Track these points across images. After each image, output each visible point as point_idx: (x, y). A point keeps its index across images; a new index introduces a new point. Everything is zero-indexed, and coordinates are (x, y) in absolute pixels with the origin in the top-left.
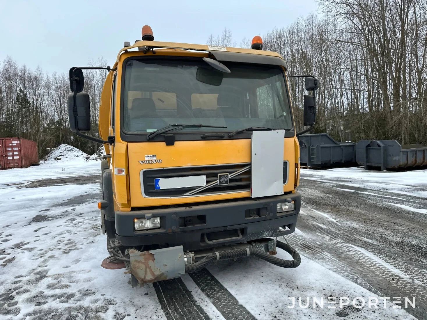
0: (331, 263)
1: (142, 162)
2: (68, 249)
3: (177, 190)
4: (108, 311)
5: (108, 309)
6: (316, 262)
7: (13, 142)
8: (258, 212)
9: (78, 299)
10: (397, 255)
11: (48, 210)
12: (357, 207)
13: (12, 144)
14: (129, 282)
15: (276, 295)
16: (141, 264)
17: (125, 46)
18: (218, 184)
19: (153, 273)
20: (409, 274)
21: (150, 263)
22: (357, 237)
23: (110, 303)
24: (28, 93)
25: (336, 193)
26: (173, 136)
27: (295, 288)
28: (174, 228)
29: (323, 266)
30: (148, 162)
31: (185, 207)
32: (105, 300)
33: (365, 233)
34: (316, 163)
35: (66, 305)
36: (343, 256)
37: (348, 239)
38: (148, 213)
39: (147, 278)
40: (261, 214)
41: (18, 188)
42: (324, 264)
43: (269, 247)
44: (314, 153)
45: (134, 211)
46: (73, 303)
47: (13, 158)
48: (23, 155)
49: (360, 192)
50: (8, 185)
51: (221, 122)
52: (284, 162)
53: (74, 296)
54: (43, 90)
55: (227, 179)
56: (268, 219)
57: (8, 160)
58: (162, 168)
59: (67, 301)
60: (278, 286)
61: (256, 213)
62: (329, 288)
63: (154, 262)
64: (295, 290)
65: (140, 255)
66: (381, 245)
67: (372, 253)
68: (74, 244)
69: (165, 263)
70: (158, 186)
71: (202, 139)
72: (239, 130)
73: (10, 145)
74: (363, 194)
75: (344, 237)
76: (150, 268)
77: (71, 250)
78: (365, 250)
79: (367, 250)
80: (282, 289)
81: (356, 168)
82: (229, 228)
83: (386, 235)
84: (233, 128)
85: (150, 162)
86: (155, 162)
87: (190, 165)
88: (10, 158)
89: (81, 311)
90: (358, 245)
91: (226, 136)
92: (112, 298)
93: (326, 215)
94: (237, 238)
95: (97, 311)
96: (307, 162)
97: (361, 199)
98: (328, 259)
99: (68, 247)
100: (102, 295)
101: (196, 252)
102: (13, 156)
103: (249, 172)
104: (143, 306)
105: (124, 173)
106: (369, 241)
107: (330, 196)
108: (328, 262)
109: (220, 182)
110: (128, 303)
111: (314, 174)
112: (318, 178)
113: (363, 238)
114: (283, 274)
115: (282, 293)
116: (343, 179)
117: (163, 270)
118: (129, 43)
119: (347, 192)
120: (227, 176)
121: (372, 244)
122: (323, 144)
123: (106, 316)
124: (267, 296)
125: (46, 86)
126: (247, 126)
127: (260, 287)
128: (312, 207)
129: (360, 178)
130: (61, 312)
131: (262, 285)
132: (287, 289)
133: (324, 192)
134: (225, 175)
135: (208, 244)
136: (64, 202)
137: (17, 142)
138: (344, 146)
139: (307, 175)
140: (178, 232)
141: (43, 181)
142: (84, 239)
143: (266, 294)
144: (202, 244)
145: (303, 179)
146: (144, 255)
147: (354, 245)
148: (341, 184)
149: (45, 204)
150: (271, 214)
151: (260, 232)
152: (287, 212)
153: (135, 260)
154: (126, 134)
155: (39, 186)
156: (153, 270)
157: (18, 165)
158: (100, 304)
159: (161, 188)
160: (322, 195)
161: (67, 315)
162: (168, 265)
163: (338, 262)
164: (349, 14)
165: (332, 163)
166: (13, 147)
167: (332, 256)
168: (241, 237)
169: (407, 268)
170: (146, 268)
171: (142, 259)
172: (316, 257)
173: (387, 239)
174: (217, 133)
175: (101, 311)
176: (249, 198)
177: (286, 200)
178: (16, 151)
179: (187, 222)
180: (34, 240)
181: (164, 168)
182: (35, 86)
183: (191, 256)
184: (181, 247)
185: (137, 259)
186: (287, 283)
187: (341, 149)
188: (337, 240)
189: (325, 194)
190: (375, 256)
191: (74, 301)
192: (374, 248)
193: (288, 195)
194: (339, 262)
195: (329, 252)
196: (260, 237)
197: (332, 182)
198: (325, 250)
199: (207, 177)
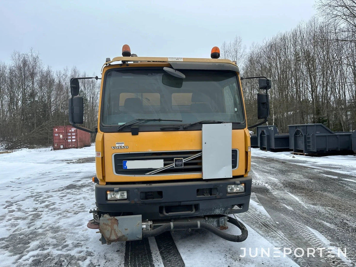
0: (280, 242)
1: (114, 147)
2: (78, 211)
3: (141, 170)
4: (86, 260)
5: (86, 259)
6: (267, 239)
7: (72, 129)
8: (210, 191)
9: (70, 249)
10: (348, 240)
11: (80, 181)
12: (333, 192)
13: (71, 130)
14: (100, 240)
15: (219, 263)
16: (107, 227)
17: (106, 62)
18: (174, 166)
19: (116, 235)
20: (352, 259)
21: (115, 226)
22: (318, 220)
23: (90, 254)
24: (87, 92)
25: (319, 179)
26: (137, 128)
27: (238, 260)
28: (136, 200)
29: (272, 243)
30: (118, 148)
31: (146, 184)
32: (87, 252)
33: (327, 217)
34: (312, 150)
35: (59, 252)
36: (295, 236)
37: (307, 222)
38: (116, 187)
39: (111, 238)
40: (213, 193)
41: (68, 163)
42: (273, 241)
43: (220, 222)
44: (310, 141)
45: (108, 185)
46: (65, 252)
47: (72, 140)
48: (78, 139)
49: (343, 179)
50: (63, 161)
51: (178, 117)
52: (232, 150)
53: (68, 246)
54: (97, 90)
55: (181, 163)
56: (218, 198)
57: (68, 142)
58: (129, 153)
59: (61, 250)
60: (223, 256)
61: (208, 192)
62: (269, 262)
63: (118, 225)
64: (237, 261)
65: (108, 220)
66: (337, 229)
67: (325, 236)
68: (84, 208)
69: (126, 228)
70: (125, 167)
71: (160, 130)
72: (192, 123)
73: (70, 131)
74: (345, 181)
75: (305, 219)
76: (115, 230)
77: (80, 212)
78: (319, 233)
79: (321, 232)
80: (226, 259)
81: (352, 156)
82: (182, 203)
83: (348, 220)
84: (188, 121)
85: (120, 148)
86: (123, 148)
87: (150, 151)
88: (70, 141)
89: (68, 258)
90: (314, 228)
91: (181, 128)
92: (93, 251)
93: (296, 198)
94: (190, 212)
95: (78, 260)
96: (304, 149)
97: (341, 186)
98: (279, 237)
99: (79, 210)
100: (86, 248)
101: (154, 221)
102: (72, 139)
103: (200, 158)
104: (112, 260)
105: (100, 156)
106: (328, 225)
107: (312, 181)
108: (278, 240)
109: (176, 165)
110: (102, 256)
111: (307, 161)
112: (310, 164)
113: (323, 221)
114: (233, 247)
115: (224, 262)
116: (333, 166)
117: (125, 233)
118: (109, 59)
119: (331, 178)
120: (181, 160)
121: (329, 228)
122: (318, 133)
123: (83, 264)
124: (210, 263)
125: (99, 87)
126: (200, 120)
127: (207, 255)
128: (288, 190)
129: (350, 165)
130: (54, 257)
131: (210, 254)
132: (231, 260)
133: (307, 177)
134: (179, 159)
135: (165, 215)
136: (93, 175)
137: (74, 129)
138: (340, 135)
139: (301, 161)
140: (139, 204)
141: (87, 159)
142: (92, 204)
143: (210, 262)
144: (161, 215)
145: (295, 165)
146: (111, 220)
147: (310, 227)
148: (328, 170)
149: (79, 176)
150: (221, 194)
151: (212, 209)
152: (237, 193)
153: (104, 223)
154: (103, 126)
155: (83, 162)
156: (117, 232)
157: (74, 146)
158: (82, 254)
159: (128, 168)
160: (304, 180)
161: (57, 260)
162: (128, 229)
163: (287, 241)
164: (345, 15)
165: (327, 151)
166: (71, 132)
167: (285, 235)
168: (194, 211)
169: (353, 253)
170: (112, 230)
171: (109, 223)
172: (268, 235)
173: (347, 224)
174: (174, 125)
175: (81, 260)
176: (201, 180)
177: (235, 182)
178: (74, 136)
179: (148, 196)
180: (59, 203)
181: (130, 153)
182: (92, 87)
183: (149, 224)
184: (140, 216)
185: (105, 222)
186: (232, 254)
187: (337, 138)
188: (296, 221)
189: (307, 179)
190: (326, 239)
191: (66, 250)
192: (329, 232)
193: (239, 178)
194: (289, 241)
195: (283, 231)
196: (212, 213)
197: (321, 168)
198: (281, 229)
199: (164, 161)
